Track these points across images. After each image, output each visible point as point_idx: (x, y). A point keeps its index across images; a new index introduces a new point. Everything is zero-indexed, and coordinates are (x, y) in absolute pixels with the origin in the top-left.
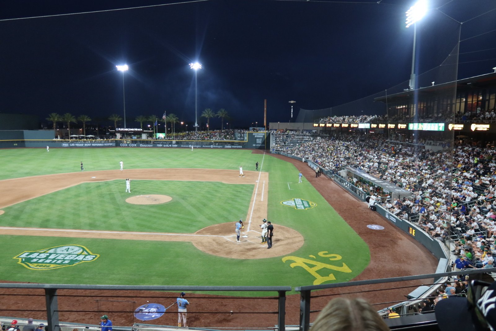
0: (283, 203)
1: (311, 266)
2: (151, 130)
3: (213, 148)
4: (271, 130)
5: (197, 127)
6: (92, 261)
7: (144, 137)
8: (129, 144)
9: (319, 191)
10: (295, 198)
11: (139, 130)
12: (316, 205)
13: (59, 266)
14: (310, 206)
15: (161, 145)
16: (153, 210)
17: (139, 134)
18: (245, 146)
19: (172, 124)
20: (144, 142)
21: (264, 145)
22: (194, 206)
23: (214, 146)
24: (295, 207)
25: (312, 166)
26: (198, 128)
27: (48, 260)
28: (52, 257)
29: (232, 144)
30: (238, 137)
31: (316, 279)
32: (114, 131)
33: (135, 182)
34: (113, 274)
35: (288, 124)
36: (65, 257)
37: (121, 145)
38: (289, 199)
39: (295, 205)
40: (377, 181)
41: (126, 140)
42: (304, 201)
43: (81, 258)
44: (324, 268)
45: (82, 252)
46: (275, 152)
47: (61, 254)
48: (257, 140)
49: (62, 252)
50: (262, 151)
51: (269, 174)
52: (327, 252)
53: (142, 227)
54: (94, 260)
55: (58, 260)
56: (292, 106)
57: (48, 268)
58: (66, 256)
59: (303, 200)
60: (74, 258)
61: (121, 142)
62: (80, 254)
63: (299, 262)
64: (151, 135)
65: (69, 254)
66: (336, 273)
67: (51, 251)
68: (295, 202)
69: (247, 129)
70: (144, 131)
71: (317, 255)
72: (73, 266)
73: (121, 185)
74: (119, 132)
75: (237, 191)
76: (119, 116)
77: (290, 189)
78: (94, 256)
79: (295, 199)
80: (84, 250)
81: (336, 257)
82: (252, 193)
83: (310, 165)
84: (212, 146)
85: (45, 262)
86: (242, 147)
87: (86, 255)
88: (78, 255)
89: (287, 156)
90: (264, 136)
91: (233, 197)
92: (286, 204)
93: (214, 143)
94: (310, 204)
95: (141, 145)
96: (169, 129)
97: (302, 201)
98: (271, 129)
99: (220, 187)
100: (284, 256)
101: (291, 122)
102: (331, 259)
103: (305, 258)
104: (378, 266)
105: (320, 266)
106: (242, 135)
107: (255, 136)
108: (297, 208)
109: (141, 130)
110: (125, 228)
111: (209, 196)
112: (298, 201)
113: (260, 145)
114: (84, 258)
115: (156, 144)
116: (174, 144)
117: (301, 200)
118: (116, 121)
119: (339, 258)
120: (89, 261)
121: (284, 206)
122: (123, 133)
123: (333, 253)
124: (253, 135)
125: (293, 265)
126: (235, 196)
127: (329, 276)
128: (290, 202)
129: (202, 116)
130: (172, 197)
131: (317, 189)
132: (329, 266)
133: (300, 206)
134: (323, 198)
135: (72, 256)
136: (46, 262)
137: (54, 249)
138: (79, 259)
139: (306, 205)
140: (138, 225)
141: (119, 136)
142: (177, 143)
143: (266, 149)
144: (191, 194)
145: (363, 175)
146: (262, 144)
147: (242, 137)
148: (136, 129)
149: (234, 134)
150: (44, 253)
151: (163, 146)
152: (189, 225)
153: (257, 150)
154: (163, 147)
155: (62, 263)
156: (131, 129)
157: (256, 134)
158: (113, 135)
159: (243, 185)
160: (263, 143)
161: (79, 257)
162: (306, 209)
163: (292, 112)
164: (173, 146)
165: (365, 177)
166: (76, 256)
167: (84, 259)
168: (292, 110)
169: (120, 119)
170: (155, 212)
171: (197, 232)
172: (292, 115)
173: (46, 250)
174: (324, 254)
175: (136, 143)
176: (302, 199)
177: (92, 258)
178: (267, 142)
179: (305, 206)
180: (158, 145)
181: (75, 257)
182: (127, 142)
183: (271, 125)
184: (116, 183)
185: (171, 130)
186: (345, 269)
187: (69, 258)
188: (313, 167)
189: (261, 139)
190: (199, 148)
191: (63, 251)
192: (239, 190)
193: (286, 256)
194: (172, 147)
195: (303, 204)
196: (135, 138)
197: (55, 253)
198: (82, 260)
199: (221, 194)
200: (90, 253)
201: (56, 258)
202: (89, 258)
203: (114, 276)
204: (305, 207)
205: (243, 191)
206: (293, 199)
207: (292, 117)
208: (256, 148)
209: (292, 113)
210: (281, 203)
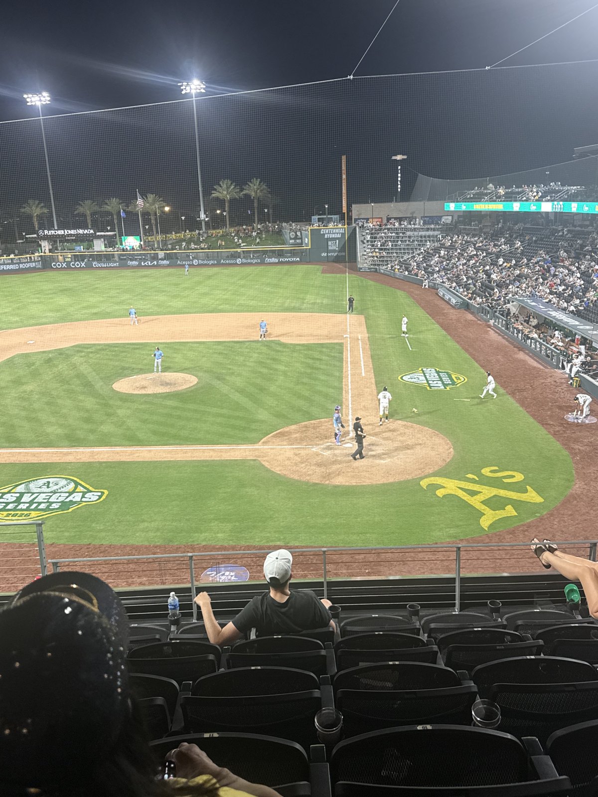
0: (403, 378)
1: (473, 493)
2: (110, 231)
3: (243, 264)
4: (356, 220)
5: (204, 220)
6: (98, 501)
7: (99, 246)
8: (70, 262)
9: (467, 350)
10: (425, 367)
11: (86, 232)
12: (465, 379)
13: (45, 513)
14: (453, 383)
15: (135, 263)
16: (169, 403)
17: (87, 240)
18: (306, 258)
19: (153, 218)
20: (99, 257)
21: (344, 254)
22: (241, 391)
23: (244, 261)
24: (427, 385)
25: (447, 297)
26: (206, 223)
27: (22, 505)
28: (26, 498)
29: (280, 254)
30: (291, 239)
31: (484, 514)
32: (35, 236)
33: (116, 349)
34: (144, 521)
35: (392, 205)
36: (50, 498)
37: (54, 265)
38: (412, 369)
39: (426, 382)
40: (581, 327)
41: (61, 256)
42: (442, 372)
43: (77, 497)
44: (495, 496)
45: (76, 488)
46: (369, 269)
47: (40, 493)
48: (330, 243)
49: (39, 490)
50: (340, 266)
51: (366, 318)
52: (496, 468)
53: (164, 438)
54: (101, 499)
55: (40, 503)
56: (399, 167)
57: (28, 518)
58: (51, 496)
59: (440, 370)
60: (66, 499)
61: (52, 259)
62: (73, 492)
63: (451, 486)
64: (111, 242)
65: (54, 492)
66: (516, 504)
67: (21, 489)
68: (425, 376)
69: (308, 221)
70: (98, 234)
71: (480, 475)
72: (68, 512)
73: (91, 355)
74: (46, 238)
75: (313, 359)
76: (42, 205)
77: (411, 349)
78: (100, 494)
79: (424, 369)
80: (77, 484)
81: (514, 476)
82: (341, 360)
83: (444, 295)
84: (239, 261)
85: (17, 508)
86: (301, 260)
87: (84, 494)
88: (71, 493)
89: (392, 275)
90: (343, 234)
91: (309, 371)
92: (408, 380)
93: (242, 253)
94: (453, 377)
95: (94, 263)
96: (147, 227)
97: (438, 372)
98: (357, 217)
99: (279, 351)
100: (422, 478)
101: (396, 201)
102: (505, 481)
103: (459, 480)
104: (589, 490)
105: (488, 492)
106: (299, 234)
107: (326, 236)
108: (430, 387)
109: (92, 231)
110: (133, 440)
111: (265, 371)
112: (431, 373)
113: (336, 254)
114: (83, 497)
115: (125, 260)
116: (162, 259)
117: (436, 370)
118: (35, 215)
119: (519, 477)
120: (93, 501)
121: (405, 384)
122: (52, 239)
123: (507, 470)
124: (322, 233)
125: (440, 493)
126: (313, 368)
127: (505, 509)
128: (415, 377)
129: (213, 195)
130: (196, 376)
131: (463, 348)
132: (503, 493)
133: (435, 382)
134: (476, 365)
135: (60, 496)
136: (19, 507)
137: (23, 485)
138: (74, 500)
139: (447, 380)
140: (155, 433)
141: (46, 245)
142: (168, 256)
143: (348, 262)
144: (230, 369)
145: (554, 314)
146: (339, 252)
147: (299, 239)
148: (81, 231)
149: (279, 233)
150: (9, 492)
151: (140, 264)
152: (244, 429)
153: (330, 264)
154: (139, 266)
155: (47, 509)
156: (69, 231)
157: (327, 231)
158: (35, 245)
159: (322, 345)
160: (342, 249)
161: (73, 496)
162: (448, 388)
163: (399, 179)
164: (161, 262)
165: (557, 319)
166: (67, 494)
167: (84, 499)
168: (399, 175)
169: (46, 211)
170: (176, 408)
171: (262, 441)
172: (399, 186)
173: (11, 488)
174: (491, 471)
175: (83, 261)
176: (438, 370)
177: (98, 497)
178: (349, 247)
179: (445, 383)
180: (130, 263)
181: (67, 497)
182: (64, 259)
183: (357, 210)
184: (78, 351)
185: (151, 229)
186: (532, 496)
187: (57, 499)
188: (450, 299)
189: (337, 241)
190: (213, 265)
191: (40, 487)
192: (316, 355)
193: (426, 477)
194: (158, 266)
195: (441, 380)
196: (80, 249)
197: (28, 493)
198: (81, 501)
199: (286, 366)
200: (91, 488)
201: (35, 501)
202: (92, 497)
203: (146, 524)
204: (445, 385)
205: (324, 358)
206: (420, 369)
207: (399, 190)
208: (328, 260)
209: (399, 183)
210: (399, 378)
